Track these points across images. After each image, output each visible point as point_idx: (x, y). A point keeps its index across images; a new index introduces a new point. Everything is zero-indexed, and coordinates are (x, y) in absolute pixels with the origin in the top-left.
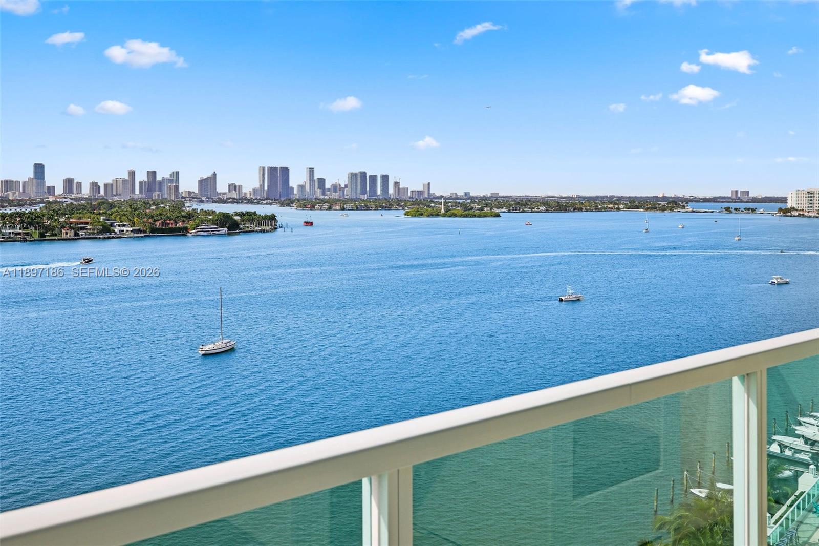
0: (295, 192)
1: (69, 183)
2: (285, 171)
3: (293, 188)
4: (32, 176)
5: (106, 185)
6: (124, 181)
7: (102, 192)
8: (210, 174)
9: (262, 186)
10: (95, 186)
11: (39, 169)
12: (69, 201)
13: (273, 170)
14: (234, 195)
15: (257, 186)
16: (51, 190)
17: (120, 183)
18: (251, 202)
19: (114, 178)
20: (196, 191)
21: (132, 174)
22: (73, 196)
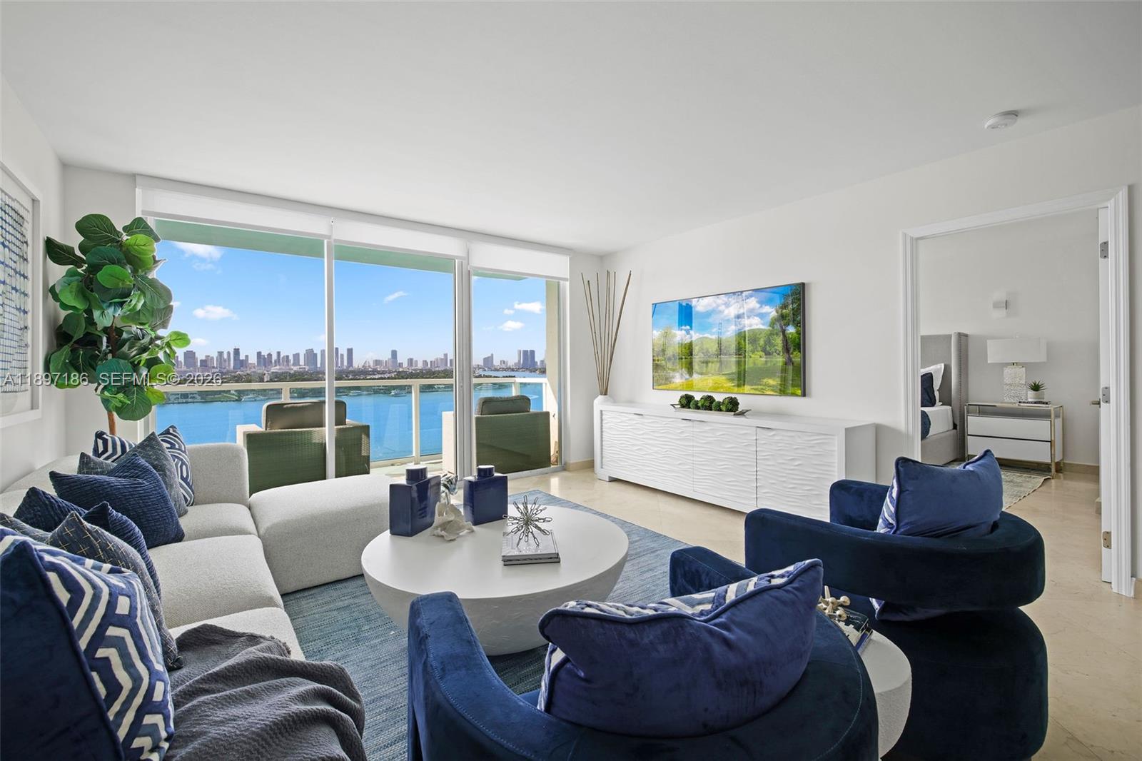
0: (539, 364)
1: (411, 361)
2: (533, 352)
3: (537, 363)
4: (390, 357)
5: (431, 362)
6: (442, 359)
7: (429, 366)
8: (489, 355)
9: (519, 361)
10: (425, 362)
11: (394, 353)
12: (411, 371)
13: (525, 352)
14: (504, 366)
15: (517, 361)
16: (401, 365)
17: (439, 361)
18: (513, 370)
19: (436, 357)
20: (482, 364)
21: (446, 355)
22: (413, 368)
